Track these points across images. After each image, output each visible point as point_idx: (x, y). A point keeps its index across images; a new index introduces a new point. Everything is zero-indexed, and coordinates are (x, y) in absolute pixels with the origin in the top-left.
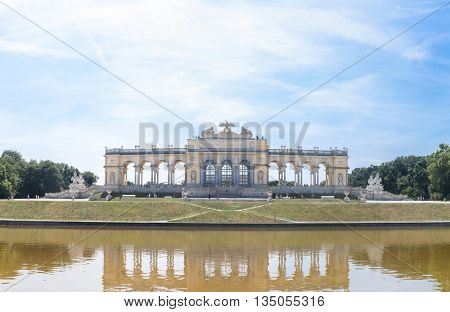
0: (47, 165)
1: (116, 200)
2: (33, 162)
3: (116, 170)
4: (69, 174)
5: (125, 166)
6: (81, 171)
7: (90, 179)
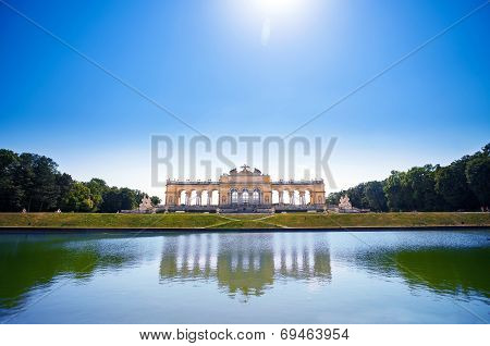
0: (125, 191)
1: (172, 214)
2: (114, 188)
3: (173, 195)
4: (140, 197)
5: (180, 193)
6: (150, 196)
7: (155, 201)
